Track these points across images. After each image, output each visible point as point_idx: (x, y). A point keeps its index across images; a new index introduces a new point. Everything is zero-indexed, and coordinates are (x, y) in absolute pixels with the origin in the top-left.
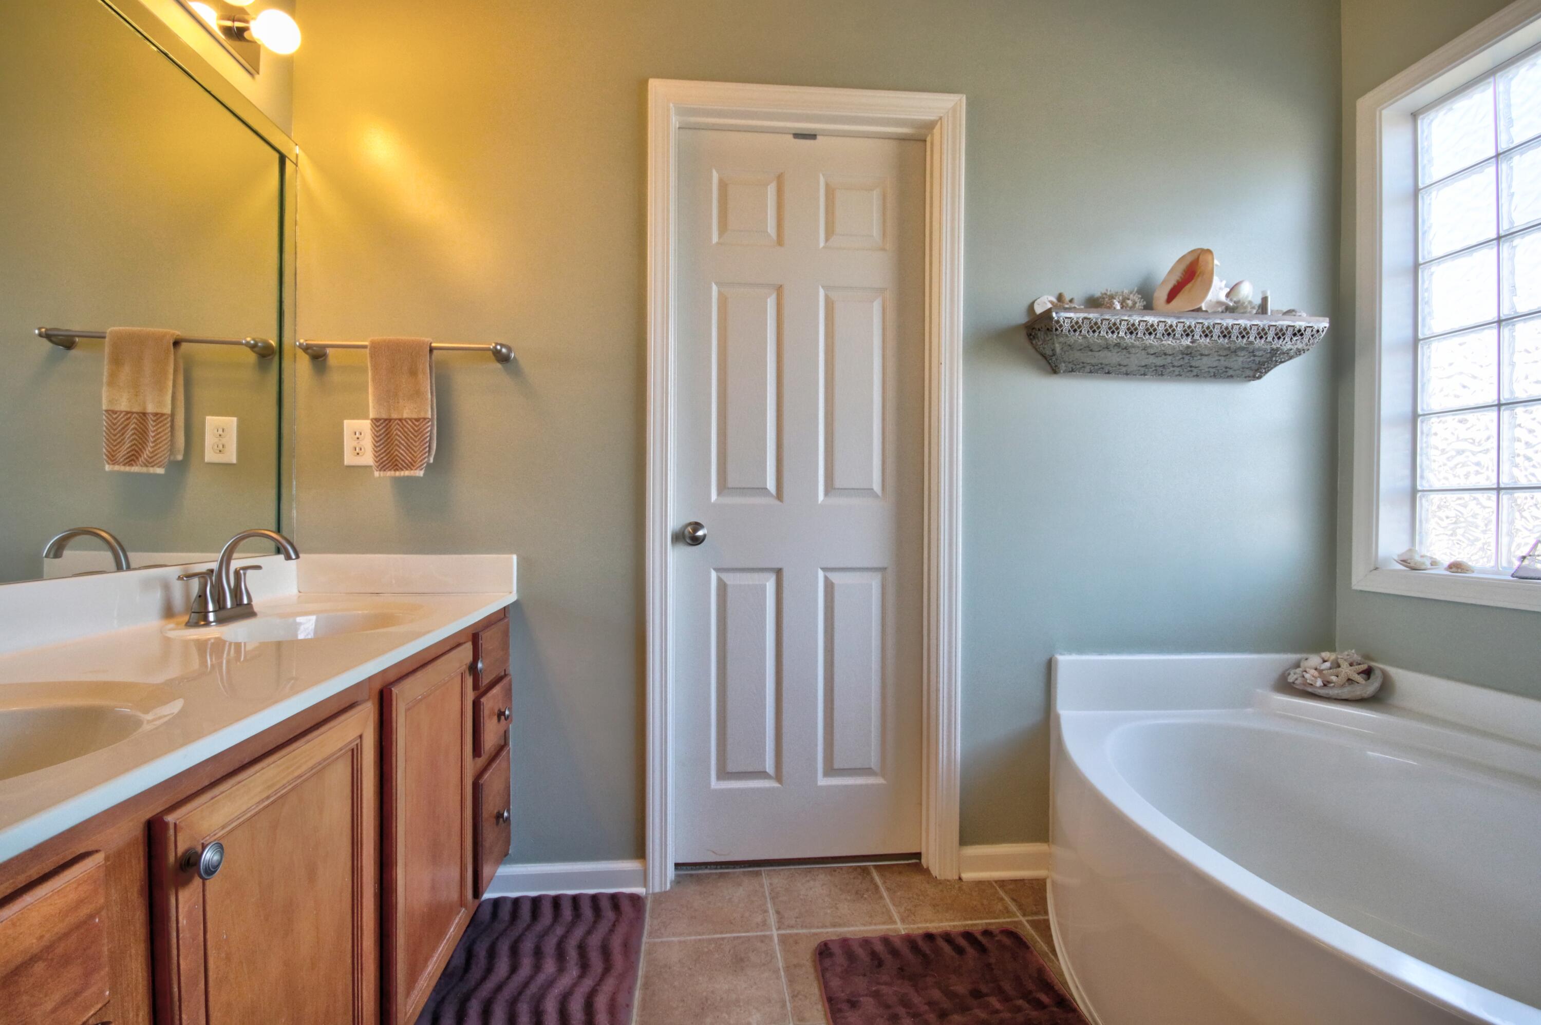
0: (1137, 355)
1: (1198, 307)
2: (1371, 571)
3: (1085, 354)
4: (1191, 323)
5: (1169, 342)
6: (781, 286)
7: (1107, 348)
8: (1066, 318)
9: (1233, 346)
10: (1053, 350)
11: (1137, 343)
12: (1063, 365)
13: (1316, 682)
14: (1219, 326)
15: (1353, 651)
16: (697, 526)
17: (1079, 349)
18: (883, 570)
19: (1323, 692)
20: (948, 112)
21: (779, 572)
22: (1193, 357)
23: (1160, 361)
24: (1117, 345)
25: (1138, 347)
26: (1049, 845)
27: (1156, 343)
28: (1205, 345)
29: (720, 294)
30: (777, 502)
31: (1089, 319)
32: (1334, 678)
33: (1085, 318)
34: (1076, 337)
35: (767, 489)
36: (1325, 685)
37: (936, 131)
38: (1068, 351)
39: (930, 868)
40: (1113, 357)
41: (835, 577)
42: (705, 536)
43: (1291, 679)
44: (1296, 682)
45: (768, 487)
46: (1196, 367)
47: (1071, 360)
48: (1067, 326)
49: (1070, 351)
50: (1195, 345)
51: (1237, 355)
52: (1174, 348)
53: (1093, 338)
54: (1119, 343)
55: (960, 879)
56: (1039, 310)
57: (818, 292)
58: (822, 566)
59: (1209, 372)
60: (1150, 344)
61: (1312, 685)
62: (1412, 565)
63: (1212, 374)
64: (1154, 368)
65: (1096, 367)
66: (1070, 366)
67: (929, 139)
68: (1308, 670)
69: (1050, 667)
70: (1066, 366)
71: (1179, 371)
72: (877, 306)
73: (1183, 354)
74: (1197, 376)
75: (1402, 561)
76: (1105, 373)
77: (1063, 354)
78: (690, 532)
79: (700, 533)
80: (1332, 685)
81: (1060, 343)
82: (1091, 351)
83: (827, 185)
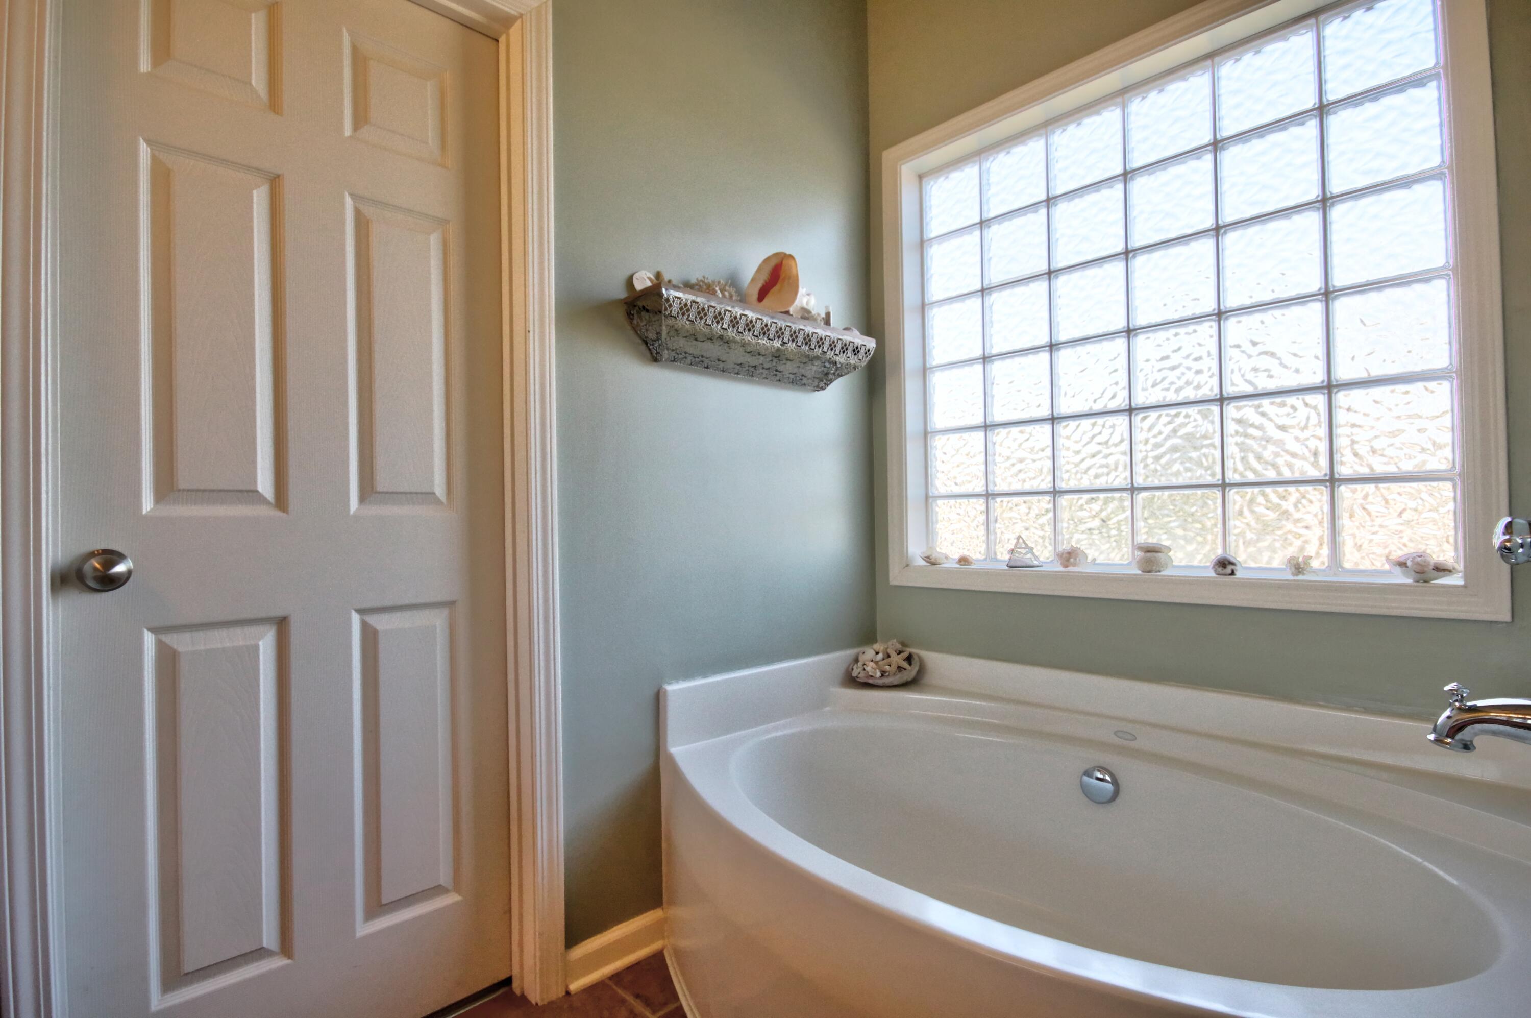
0: (736, 351)
1: (787, 310)
2: (904, 568)
3: (689, 343)
4: (782, 324)
5: (763, 341)
6: (278, 176)
7: (711, 339)
8: (676, 297)
9: (811, 353)
10: (657, 333)
11: (738, 338)
12: (666, 352)
13: (876, 674)
14: (803, 332)
15: (895, 640)
16: (111, 557)
17: (685, 335)
18: (450, 604)
19: (880, 682)
20: (530, 12)
21: (282, 624)
22: (780, 361)
23: (753, 361)
24: (721, 337)
25: (739, 343)
26: (663, 909)
27: (754, 341)
28: (792, 350)
29: (155, 162)
30: (279, 514)
31: (697, 303)
32: (887, 668)
33: (693, 302)
34: (682, 322)
35: (257, 491)
36: (882, 675)
37: (515, 30)
38: (674, 337)
39: (525, 994)
40: (713, 350)
41: (379, 622)
42: (129, 573)
43: (855, 674)
44: (859, 676)
45: (260, 489)
46: (780, 372)
47: (674, 348)
48: (676, 307)
49: (676, 337)
50: (783, 348)
51: (813, 364)
52: (767, 349)
53: (700, 324)
54: (722, 336)
55: (568, 993)
56: (639, 286)
57: (343, 205)
58: (358, 607)
59: (789, 378)
60: (748, 340)
61: (872, 676)
62: (933, 560)
63: (791, 381)
64: (747, 368)
65: (697, 359)
66: (673, 354)
67: (502, 40)
68: (867, 663)
69: (658, 701)
70: (669, 355)
71: (766, 374)
72: (434, 240)
73: (773, 356)
74: (779, 381)
75: (926, 557)
76: (705, 367)
77: (668, 339)
78: (95, 569)
79: (120, 568)
80: (887, 674)
81: (668, 325)
82: (696, 340)
83: (355, 49)
